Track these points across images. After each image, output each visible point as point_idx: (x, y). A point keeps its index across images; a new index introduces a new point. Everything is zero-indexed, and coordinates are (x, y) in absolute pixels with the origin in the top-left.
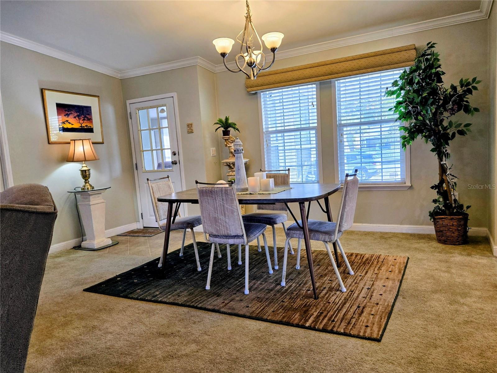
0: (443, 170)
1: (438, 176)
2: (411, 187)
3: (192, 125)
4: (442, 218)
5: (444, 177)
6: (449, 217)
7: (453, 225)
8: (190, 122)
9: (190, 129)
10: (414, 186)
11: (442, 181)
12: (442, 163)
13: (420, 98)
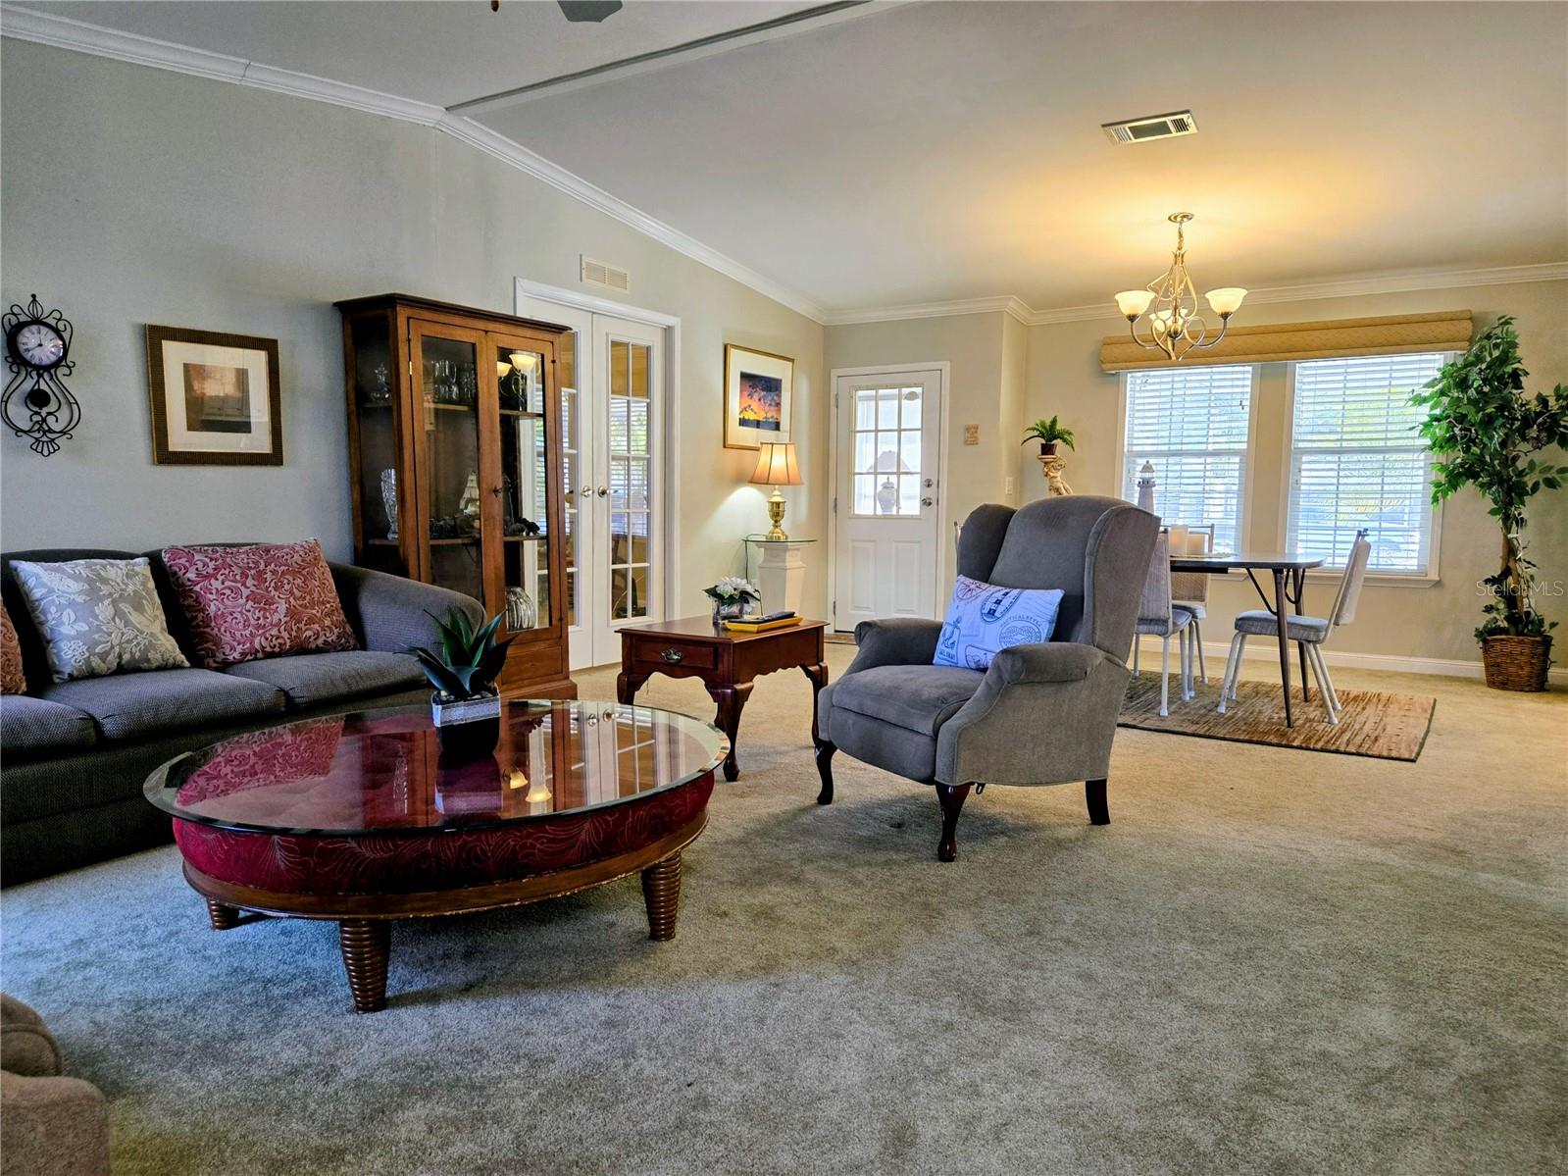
0: (1510, 550)
1: (1501, 561)
2: (1438, 584)
3: (976, 428)
4: (1502, 640)
5: (1511, 564)
6: (1516, 639)
7: (1522, 654)
8: (972, 422)
9: (971, 435)
10: (1446, 582)
11: (1507, 572)
12: (1510, 536)
13: (1480, 414)
